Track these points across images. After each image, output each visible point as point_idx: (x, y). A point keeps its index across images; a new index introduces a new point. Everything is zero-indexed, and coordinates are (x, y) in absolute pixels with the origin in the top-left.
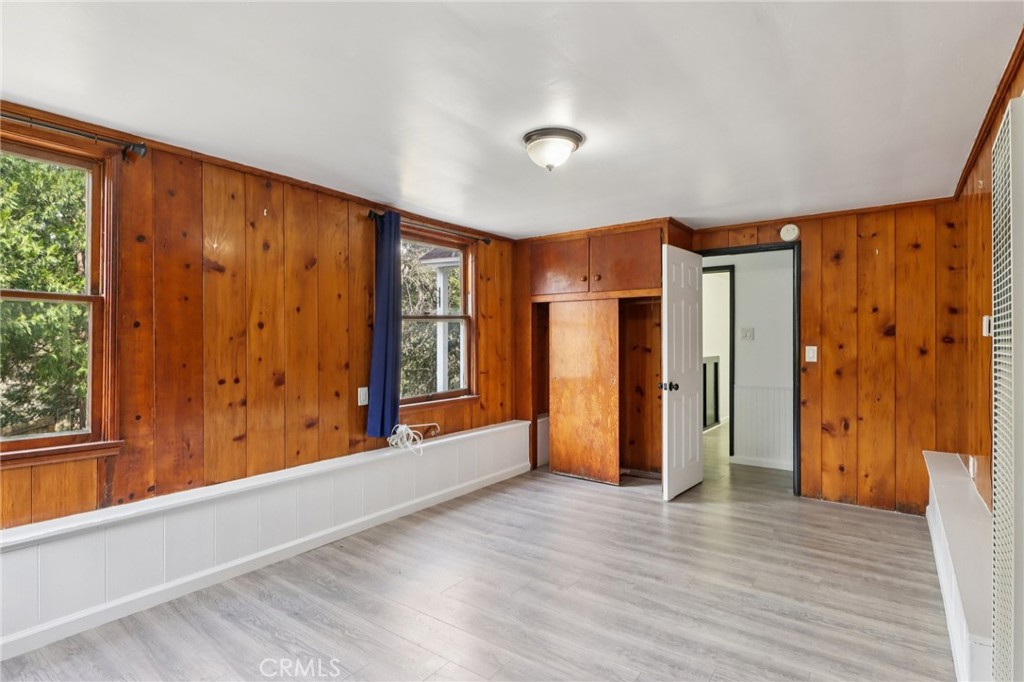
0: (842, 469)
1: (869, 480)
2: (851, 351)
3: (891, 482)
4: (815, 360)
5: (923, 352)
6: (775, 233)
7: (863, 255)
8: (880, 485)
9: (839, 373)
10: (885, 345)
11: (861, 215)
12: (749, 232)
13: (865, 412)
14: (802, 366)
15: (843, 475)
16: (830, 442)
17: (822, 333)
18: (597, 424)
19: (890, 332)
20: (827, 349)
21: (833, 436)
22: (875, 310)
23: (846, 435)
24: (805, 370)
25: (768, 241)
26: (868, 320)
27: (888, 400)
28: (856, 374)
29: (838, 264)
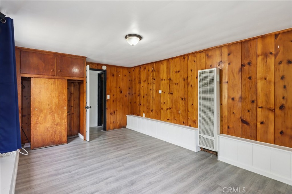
0: (114, 122)
1: (118, 123)
2: (115, 96)
3: (122, 123)
4: (109, 98)
5: (126, 96)
6: (101, 67)
7: (118, 76)
8: (120, 124)
9: (113, 101)
10: (121, 95)
11: (117, 67)
12: (95, 65)
13: (118, 109)
14: (107, 99)
15: (114, 123)
16: (112, 117)
17: (110, 92)
18: (57, 124)
19: (121, 92)
20: (111, 96)
21: (112, 115)
22: (119, 87)
23: (114, 114)
24: (107, 101)
25: (99, 69)
26: (118, 90)
27: (121, 106)
28: (116, 101)
29: (113, 77)
